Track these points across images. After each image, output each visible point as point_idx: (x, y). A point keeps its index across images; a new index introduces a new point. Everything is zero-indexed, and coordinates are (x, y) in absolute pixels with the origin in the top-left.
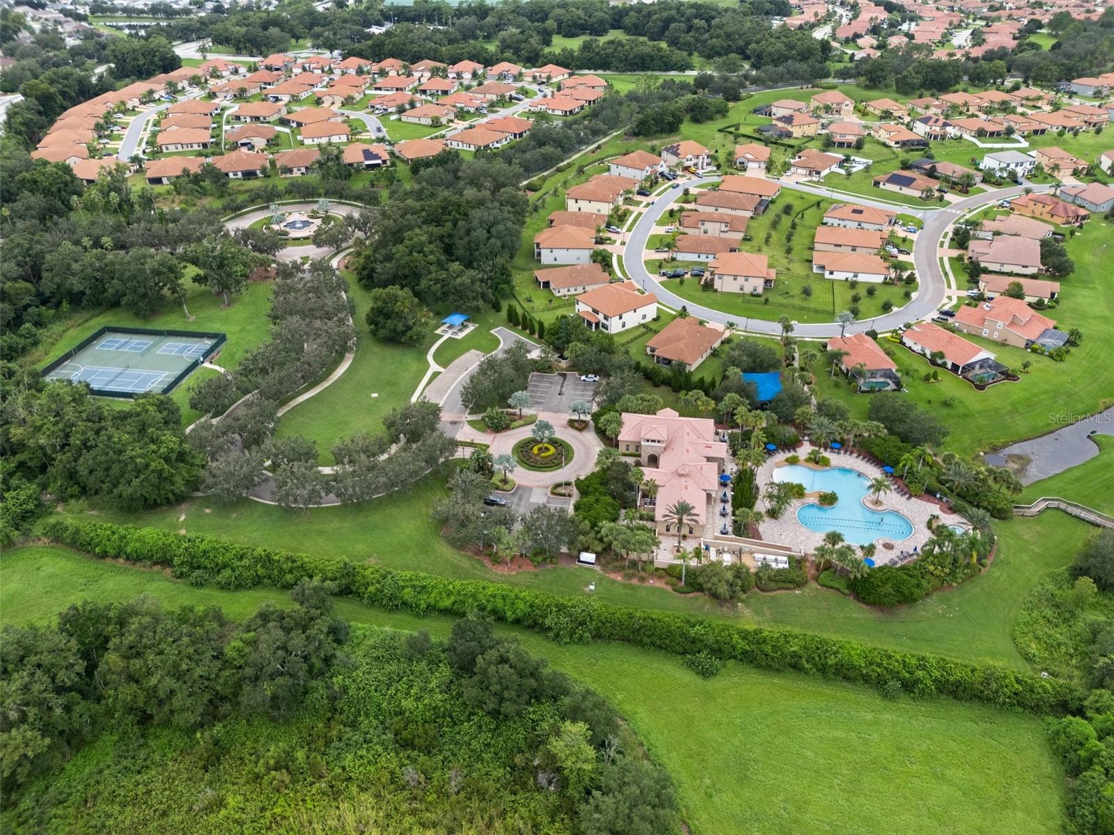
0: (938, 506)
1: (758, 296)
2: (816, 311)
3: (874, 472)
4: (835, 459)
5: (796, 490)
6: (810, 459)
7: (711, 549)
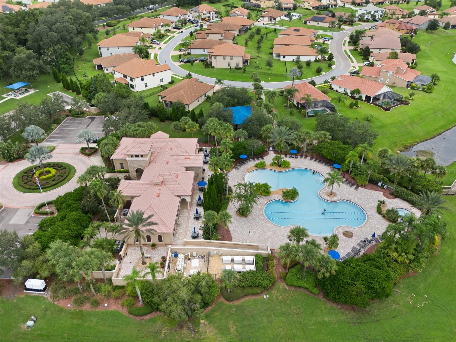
0: (381, 193)
1: (240, 69)
2: (276, 75)
3: (325, 170)
4: (294, 162)
5: (262, 189)
6: (274, 163)
7: (179, 255)
